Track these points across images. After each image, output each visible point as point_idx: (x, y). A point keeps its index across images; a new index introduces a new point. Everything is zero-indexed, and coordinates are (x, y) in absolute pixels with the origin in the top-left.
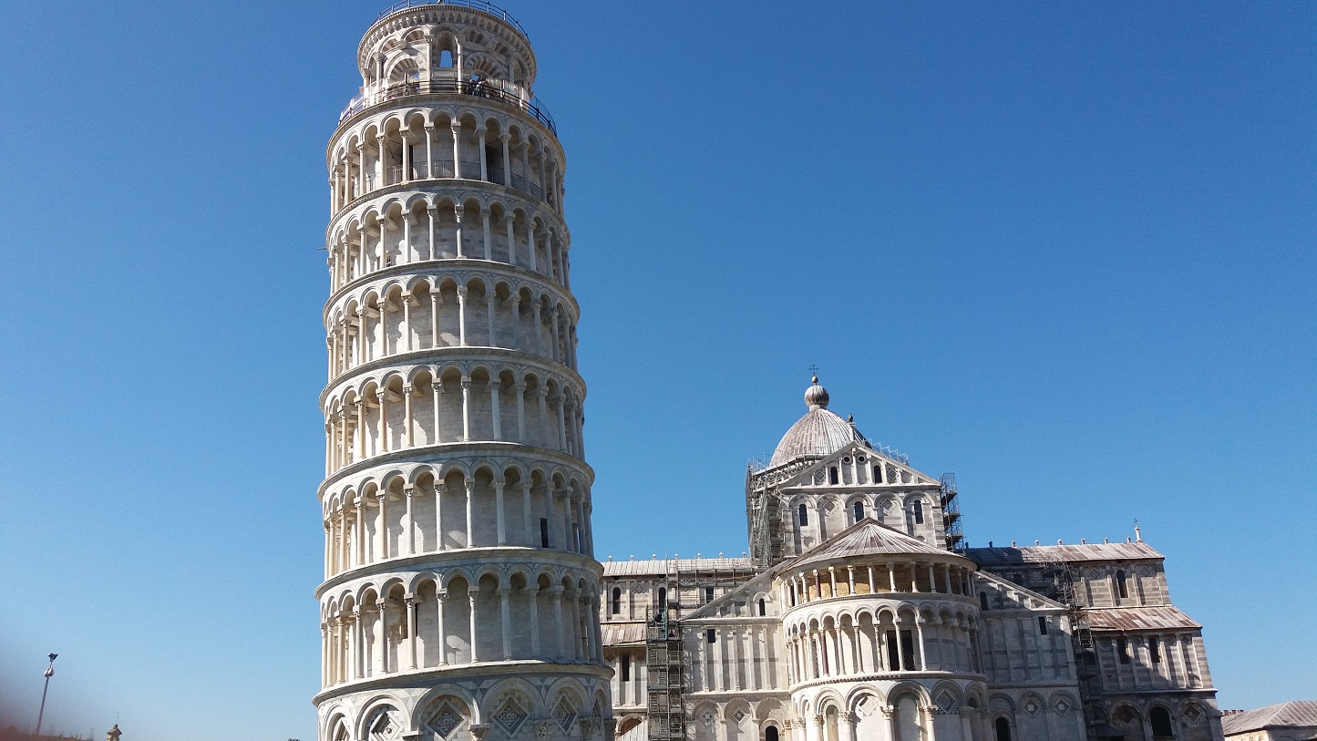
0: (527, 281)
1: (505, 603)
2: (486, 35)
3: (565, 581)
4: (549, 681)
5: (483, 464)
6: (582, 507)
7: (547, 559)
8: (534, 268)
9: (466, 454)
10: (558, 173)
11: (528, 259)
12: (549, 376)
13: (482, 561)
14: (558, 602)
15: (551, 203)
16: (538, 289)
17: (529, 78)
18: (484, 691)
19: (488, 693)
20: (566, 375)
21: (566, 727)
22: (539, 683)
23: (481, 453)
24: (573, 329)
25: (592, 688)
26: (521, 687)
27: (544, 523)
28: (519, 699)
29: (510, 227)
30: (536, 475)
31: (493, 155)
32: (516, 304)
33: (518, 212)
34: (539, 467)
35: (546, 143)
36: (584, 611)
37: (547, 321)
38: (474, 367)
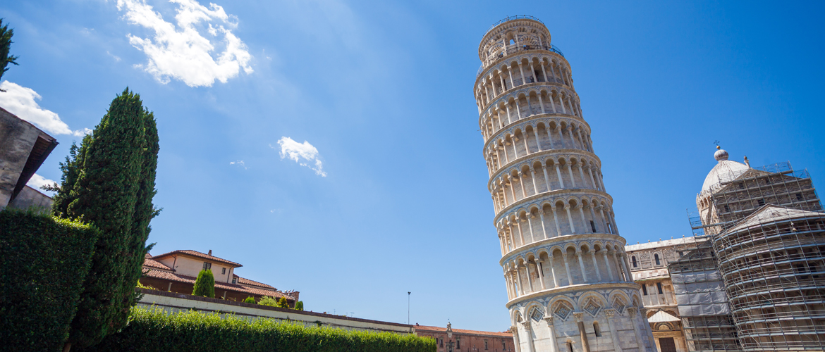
0: (563, 119)
1: (580, 258)
2: (526, 28)
3: (607, 247)
4: (608, 291)
5: (558, 200)
6: (609, 215)
7: (597, 237)
8: (565, 112)
9: (550, 196)
10: (568, 73)
11: (562, 110)
12: (581, 158)
13: (566, 241)
14: (606, 257)
15: (567, 84)
16: (568, 121)
17: (548, 40)
18: (578, 297)
19: (580, 298)
20: (589, 156)
21: (621, 312)
22: (603, 292)
23: (557, 195)
24: (588, 136)
25: (631, 294)
27: (592, 223)
28: (595, 300)
29: (551, 98)
30: (584, 201)
31: (538, 73)
32: (560, 129)
33: (554, 91)
34: (585, 198)
35: (560, 61)
36: (620, 261)
37: (576, 135)
38: (546, 159)
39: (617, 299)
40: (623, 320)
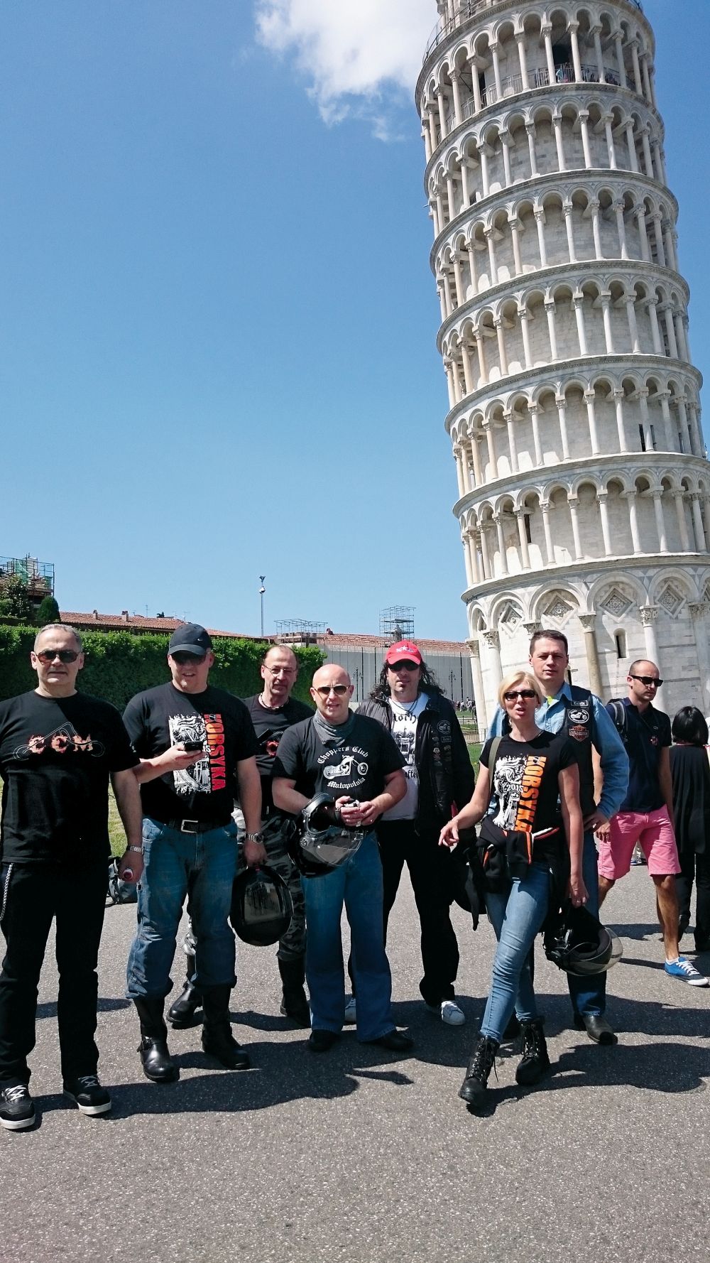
0: (607, 183)
1: (603, 507)
3: (666, 483)
4: (651, 572)
5: (572, 381)
7: (644, 463)
8: (613, 167)
9: (554, 374)
10: (641, 48)
11: (606, 158)
12: (637, 280)
13: (579, 470)
14: (658, 502)
16: (619, 188)
20: (656, 275)
21: (673, 613)
22: (641, 575)
23: (569, 371)
25: (700, 576)
26: (624, 579)
28: (623, 589)
29: (584, 127)
30: (627, 383)
32: (595, 210)
33: (593, 109)
34: (631, 375)
35: (623, 19)
38: (556, 286)
39: (669, 588)
40: (674, 627)
